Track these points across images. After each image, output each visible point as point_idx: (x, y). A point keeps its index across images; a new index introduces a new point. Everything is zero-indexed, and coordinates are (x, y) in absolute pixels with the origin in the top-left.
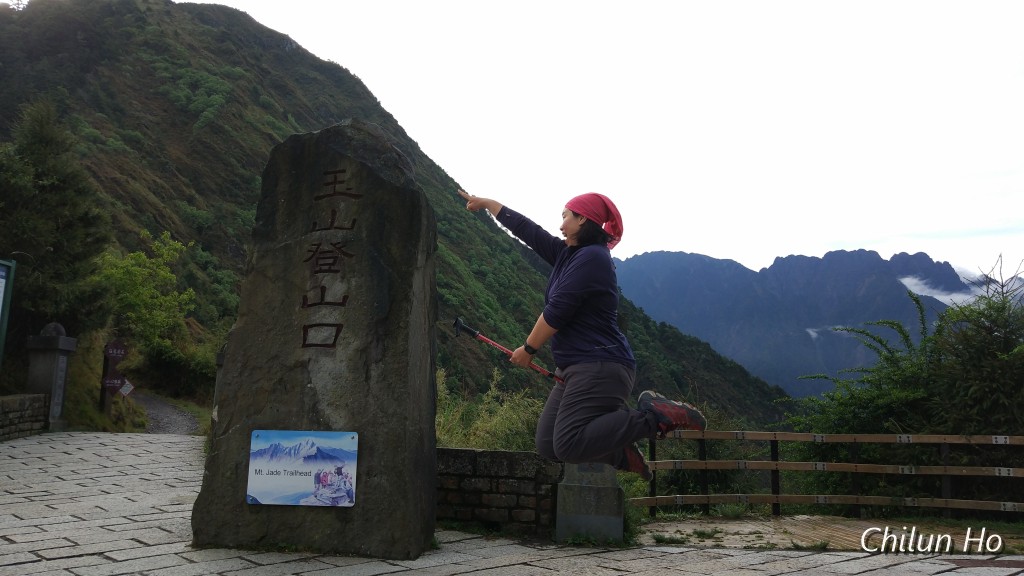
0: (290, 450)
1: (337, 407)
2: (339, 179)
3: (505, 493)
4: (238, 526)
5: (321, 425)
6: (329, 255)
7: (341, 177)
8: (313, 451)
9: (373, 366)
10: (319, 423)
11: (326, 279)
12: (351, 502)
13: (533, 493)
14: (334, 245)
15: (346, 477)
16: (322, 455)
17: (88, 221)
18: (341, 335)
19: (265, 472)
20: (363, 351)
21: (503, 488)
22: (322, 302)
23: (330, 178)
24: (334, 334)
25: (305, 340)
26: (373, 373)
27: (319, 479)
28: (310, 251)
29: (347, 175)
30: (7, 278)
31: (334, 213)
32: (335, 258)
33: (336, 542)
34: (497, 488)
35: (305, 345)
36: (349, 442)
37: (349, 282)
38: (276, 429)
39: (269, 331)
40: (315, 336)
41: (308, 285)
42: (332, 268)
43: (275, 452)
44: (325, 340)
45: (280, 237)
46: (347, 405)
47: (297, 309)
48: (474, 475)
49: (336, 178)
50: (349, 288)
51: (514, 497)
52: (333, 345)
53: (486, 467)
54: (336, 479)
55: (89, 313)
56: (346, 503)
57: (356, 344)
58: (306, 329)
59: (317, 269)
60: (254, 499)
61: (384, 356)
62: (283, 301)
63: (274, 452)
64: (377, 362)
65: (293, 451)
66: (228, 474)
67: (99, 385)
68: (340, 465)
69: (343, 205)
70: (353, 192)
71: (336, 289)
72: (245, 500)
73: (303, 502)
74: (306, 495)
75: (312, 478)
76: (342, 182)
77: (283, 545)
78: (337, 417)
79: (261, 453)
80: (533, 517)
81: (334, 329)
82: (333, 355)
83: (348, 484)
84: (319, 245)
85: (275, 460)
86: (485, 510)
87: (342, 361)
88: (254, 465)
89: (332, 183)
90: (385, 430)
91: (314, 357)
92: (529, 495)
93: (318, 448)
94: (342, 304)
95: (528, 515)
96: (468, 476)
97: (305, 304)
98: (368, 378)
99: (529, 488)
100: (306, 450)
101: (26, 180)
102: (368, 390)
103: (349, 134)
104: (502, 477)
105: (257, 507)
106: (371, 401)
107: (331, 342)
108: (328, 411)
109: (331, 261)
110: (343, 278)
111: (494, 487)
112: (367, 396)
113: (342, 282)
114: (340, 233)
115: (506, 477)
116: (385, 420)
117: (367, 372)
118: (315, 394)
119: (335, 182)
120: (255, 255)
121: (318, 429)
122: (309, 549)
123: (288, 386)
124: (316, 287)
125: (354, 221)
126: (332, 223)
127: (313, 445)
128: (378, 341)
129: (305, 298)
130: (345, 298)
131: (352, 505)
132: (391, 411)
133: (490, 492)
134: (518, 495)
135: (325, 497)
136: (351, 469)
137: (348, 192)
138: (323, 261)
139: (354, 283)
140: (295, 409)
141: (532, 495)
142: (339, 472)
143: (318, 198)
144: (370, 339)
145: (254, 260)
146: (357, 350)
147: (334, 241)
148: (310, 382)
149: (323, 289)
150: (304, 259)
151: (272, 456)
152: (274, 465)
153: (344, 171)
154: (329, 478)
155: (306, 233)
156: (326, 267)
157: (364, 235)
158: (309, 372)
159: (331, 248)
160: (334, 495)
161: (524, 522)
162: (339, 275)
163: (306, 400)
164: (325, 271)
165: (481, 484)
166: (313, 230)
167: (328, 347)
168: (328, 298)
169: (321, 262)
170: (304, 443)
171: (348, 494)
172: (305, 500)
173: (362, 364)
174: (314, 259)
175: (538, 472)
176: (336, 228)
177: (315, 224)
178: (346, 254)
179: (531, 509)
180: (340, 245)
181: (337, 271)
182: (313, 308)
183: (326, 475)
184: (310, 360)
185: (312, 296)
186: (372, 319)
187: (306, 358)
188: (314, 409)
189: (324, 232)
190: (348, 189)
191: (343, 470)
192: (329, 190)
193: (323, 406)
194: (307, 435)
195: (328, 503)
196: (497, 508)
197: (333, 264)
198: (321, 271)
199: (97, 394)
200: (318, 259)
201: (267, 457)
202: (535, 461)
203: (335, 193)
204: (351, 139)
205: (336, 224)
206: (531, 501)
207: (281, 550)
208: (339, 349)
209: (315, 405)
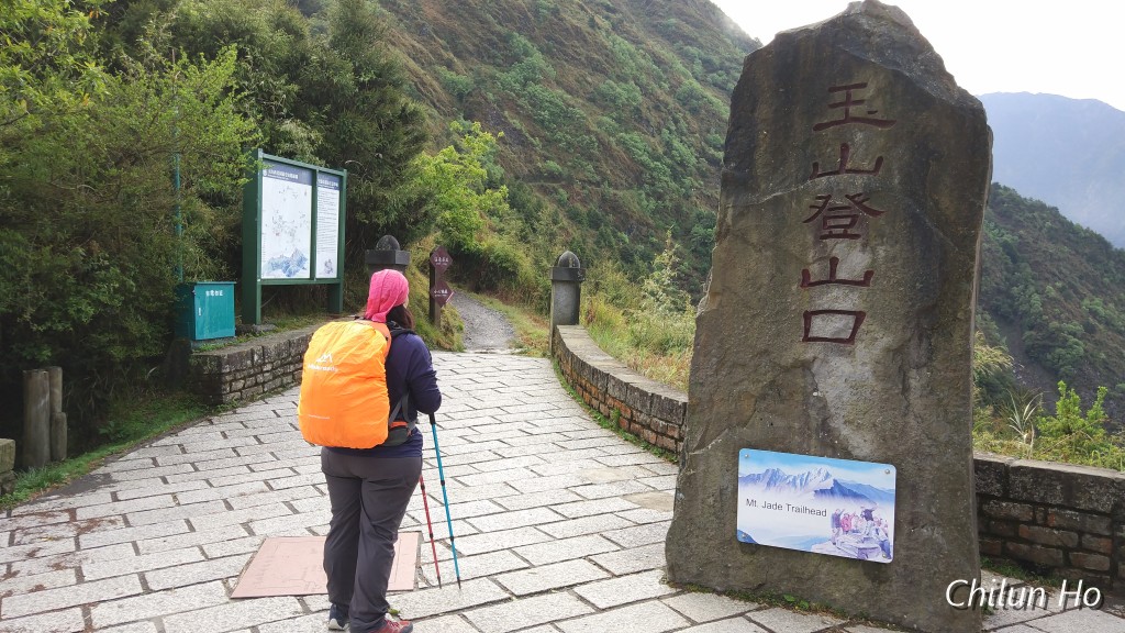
0: (795, 479)
1: (859, 427)
2: (853, 98)
3: (1058, 529)
4: (726, 566)
5: (836, 449)
6: (844, 212)
7: (857, 94)
8: (829, 484)
9: (913, 373)
10: (833, 447)
11: (839, 248)
12: (888, 556)
13: (1107, 534)
14: (852, 198)
15: (880, 524)
16: (839, 490)
17: (407, 117)
18: (863, 327)
19: (760, 503)
20: (897, 352)
21: (1055, 521)
22: (832, 280)
23: (839, 96)
24: (852, 325)
25: (807, 330)
26: (913, 383)
27: (837, 521)
28: (812, 207)
29: (869, 92)
30: (340, 189)
31: (845, 148)
32: (854, 218)
33: (865, 605)
34: (1045, 519)
35: (807, 339)
36: (883, 478)
37: (873, 251)
38: (773, 449)
39: (754, 316)
40: (821, 327)
41: (811, 256)
42: (849, 231)
43: (773, 479)
44: (839, 332)
45: (763, 186)
46: (875, 426)
47: (794, 288)
48: (1005, 498)
49: (849, 96)
50: (874, 261)
51: (1075, 535)
52: (851, 340)
53: (1025, 489)
54: (864, 525)
55: (416, 222)
56: (879, 557)
57: (885, 341)
58: (808, 316)
59: (826, 232)
60: (747, 536)
61: (930, 359)
62: (773, 276)
63: (771, 479)
64: (918, 367)
65: (798, 481)
66: (711, 500)
67: (427, 296)
68: (869, 507)
69: (860, 136)
70: (879, 116)
71: (854, 260)
72: (736, 536)
73: (815, 549)
74: (821, 541)
75: (828, 520)
76: (861, 102)
77: (791, 599)
78: (860, 441)
79: (754, 479)
80: (1107, 566)
81: (851, 320)
82: (851, 354)
83: (881, 533)
84: (829, 197)
85: (773, 489)
86: (1024, 547)
87: (864, 364)
88: (744, 493)
89: (841, 104)
90: (936, 465)
91: (821, 356)
92: (1100, 536)
93: (835, 481)
94: (864, 283)
95: (1099, 561)
96: (996, 498)
97: (806, 281)
98: (906, 390)
99: (1102, 527)
100: (818, 482)
101: (348, 78)
102: (907, 407)
103: (866, 27)
104: (1052, 506)
105: (752, 548)
106: (913, 422)
107: (846, 335)
108: (845, 431)
109: (847, 221)
110: (865, 246)
111: (1039, 516)
112: (906, 415)
113: (863, 251)
114: (860, 180)
115: (1061, 507)
116: (934, 450)
117: (905, 380)
118: (825, 407)
119: (848, 102)
120: (730, 212)
121: (833, 456)
122: (827, 609)
123: (784, 392)
124: (820, 259)
125: (880, 161)
126: (843, 164)
127: (828, 475)
128: (921, 340)
129: (806, 274)
130: (868, 275)
131: (889, 561)
132: (942, 438)
133: (1033, 522)
134: (1081, 533)
135: (847, 547)
136: (886, 514)
137: (871, 116)
138: (832, 221)
139: (881, 252)
140: (796, 425)
141: (1106, 537)
142: (868, 515)
143: (819, 127)
144: (909, 335)
145: (729, 220)
146: (888, 350)
147: (852, 193)
148: (816, 390)
149: (834, 262)
150: (805, 218)
151: (769, 484)
152: (772, 496)
153: (864, 85)
154: (853, 521)
155: (804, 180)
156: (841, 231)
157: (896, 181)
158: (813, 375)
159: (846, 202)
160: (862, 546)
161: (1091, 571)
162: (859, 242)
163: (813, 413)
164: (838, 236)
165: (1017, 510)
166: (814, 176)
167: (843, 343)
168: (841, 274)
169: (832, 223)
170: (814, 472)
171: (882, 545)
172: (818, 546)
173: (895, 368)
174: (820, 217)
175: (1117, 506)
176: (848, 171)
177: (816, 166)
178: (867, 210)
179: (1104, 554)
180: (861, 198)
181: (856, 236)
182: (818, 288)
183: (848, 518)
184: (815, 358)
185: (816, 270)
186: (913, 305)
187: (809, 356)
188: (824, 426)
189: (832, 178)
190: (870, 113)
191: (874, 514)
192: (838, 114)
193: (837, 424)
194: (819, 463)
195: (854, 555)
196: (1046, 546)
197: (851, 225)
198: (831, 236)
199: (426, 304)
200: (826, 218)
201: (762, 485)
202: (1113, 490)
203: (848, 119)
204: (869, 34)
205: (849, 166)
206: (1104, 544)
207: (788, 606)
208: (860, 348)
209: (825, 421)
